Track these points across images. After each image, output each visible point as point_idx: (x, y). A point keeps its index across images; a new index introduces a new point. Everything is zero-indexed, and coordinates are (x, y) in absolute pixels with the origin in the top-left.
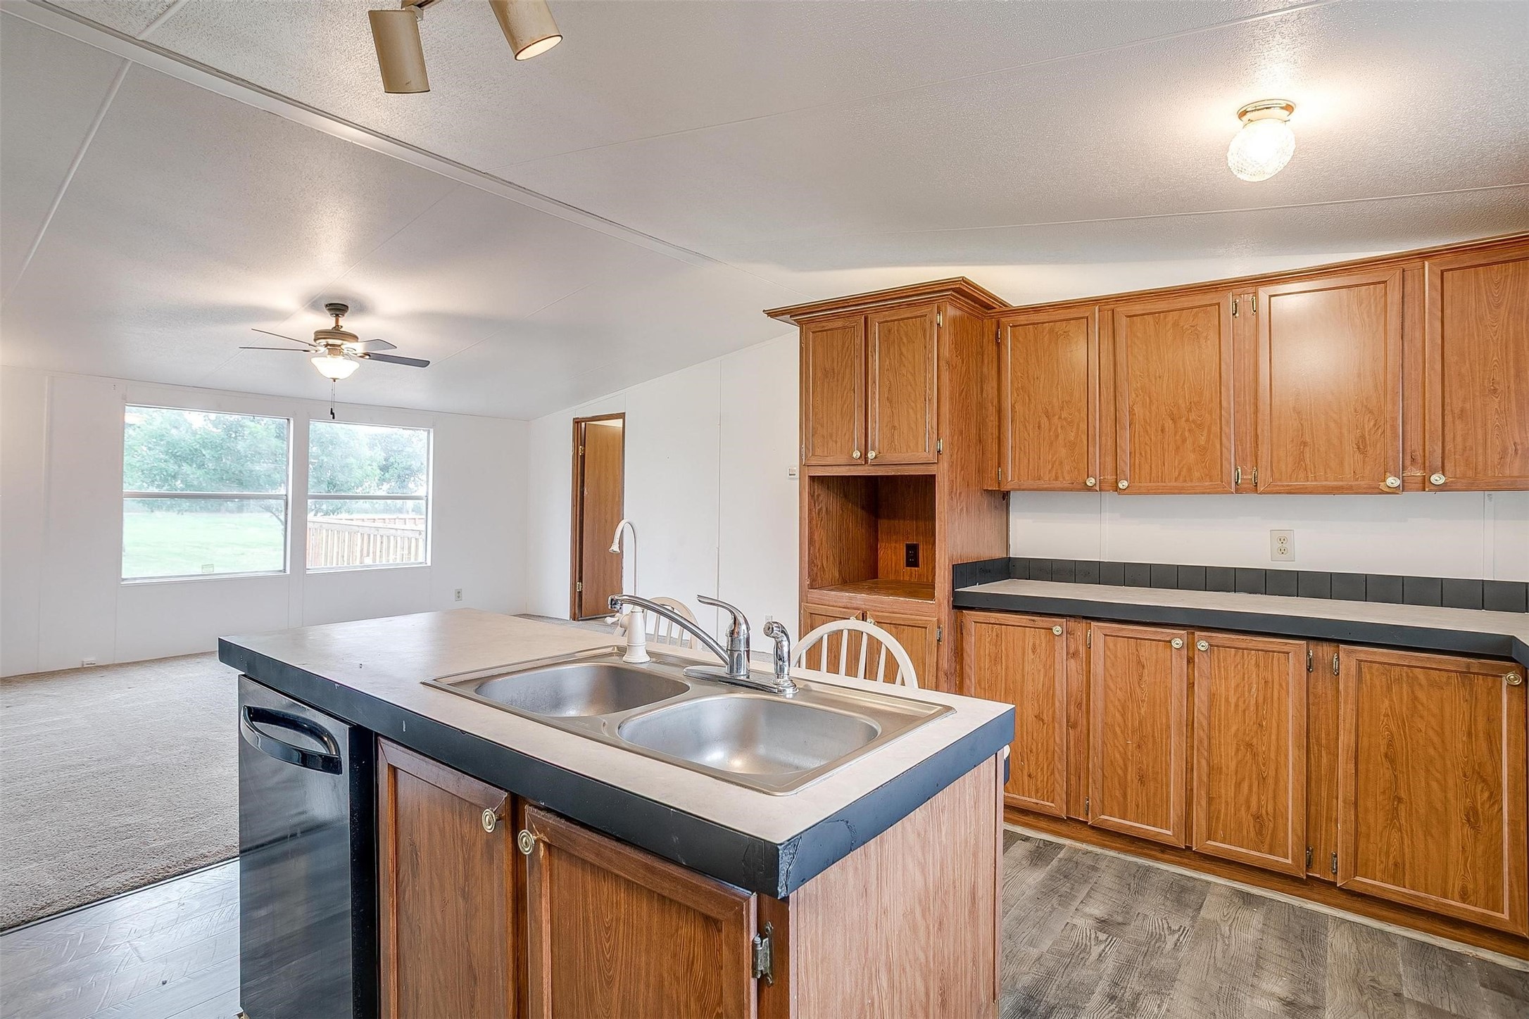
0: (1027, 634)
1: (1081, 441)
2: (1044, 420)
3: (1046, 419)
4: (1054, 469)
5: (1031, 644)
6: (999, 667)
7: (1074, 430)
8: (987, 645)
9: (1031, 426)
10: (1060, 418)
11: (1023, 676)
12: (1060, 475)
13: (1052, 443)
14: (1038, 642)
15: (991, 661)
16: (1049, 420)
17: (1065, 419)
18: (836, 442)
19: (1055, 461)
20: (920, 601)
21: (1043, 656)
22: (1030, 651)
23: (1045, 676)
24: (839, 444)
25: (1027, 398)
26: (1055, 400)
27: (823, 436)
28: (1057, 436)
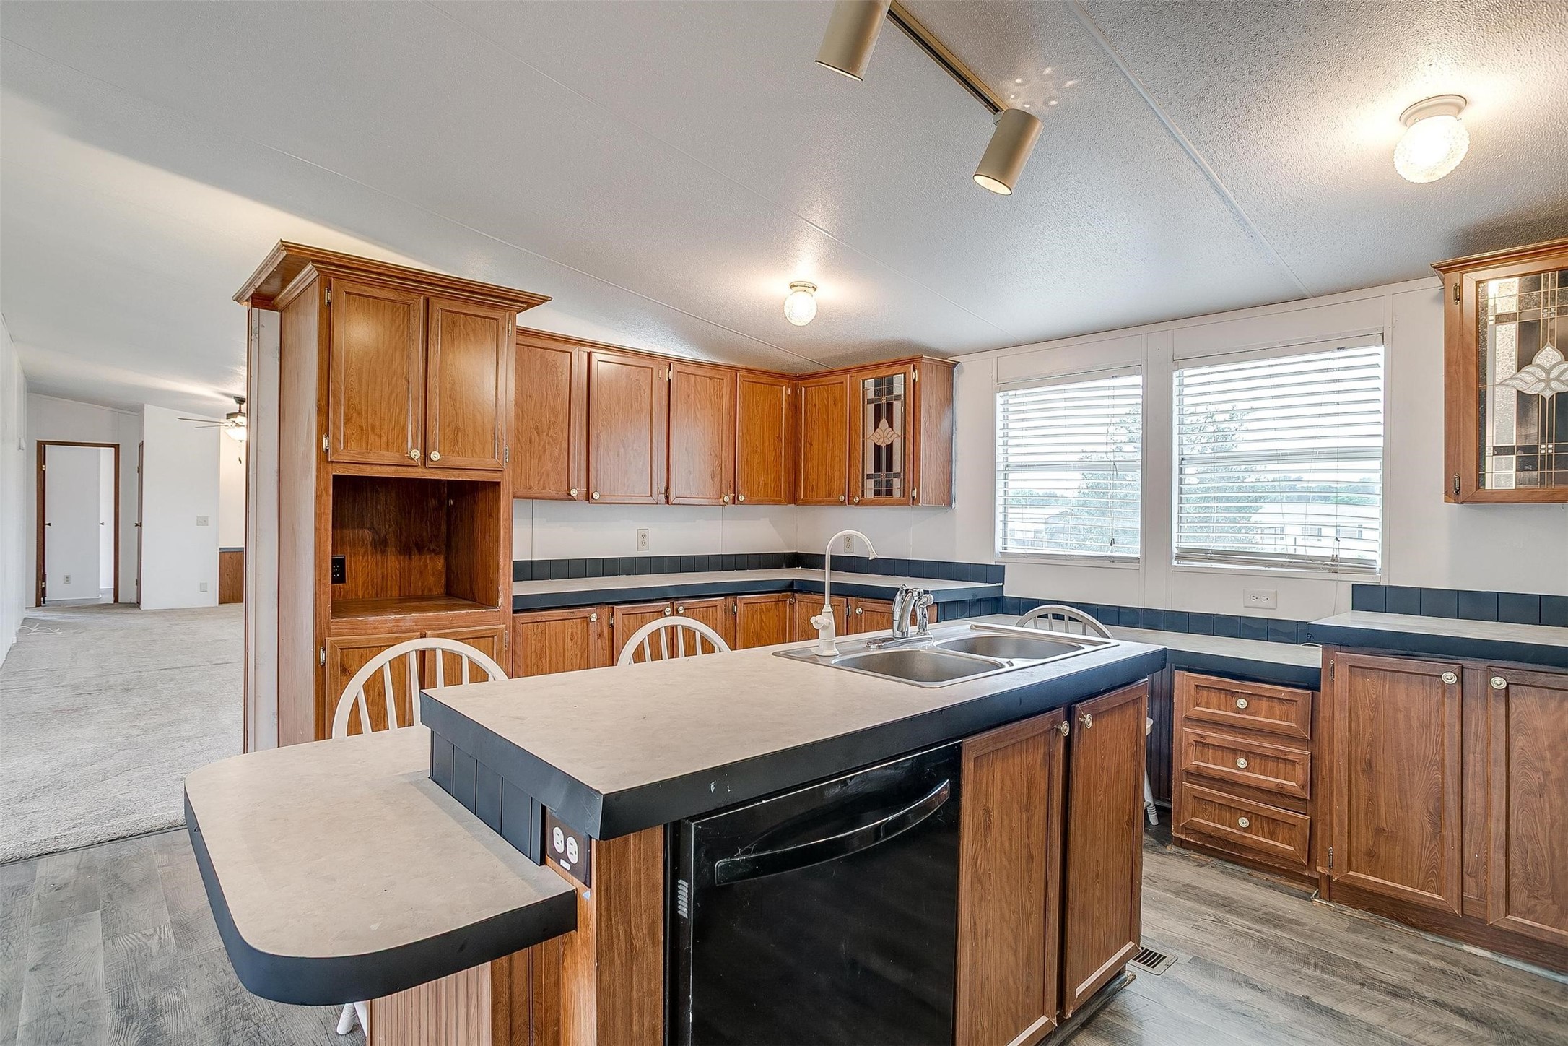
0: (567, 626)
1: (563, 457)
2: (535, 436)
3: (536, 435)
4: (542, 480)
5: (570, 633)
6: (544, 661)
7: (558, 447)
8: (533, 642)
9: (524, 440)
10: (547, 435)
11: (564, 663)
12: (547, 485)
13: (540, 457)
14: (575, 631)
15: (537, 657)
16: (539, 436)
17: (551, 436)
18: (380, 436)
19: (543, 473)
20: (484, 611)
21: (579, 643)
22: (569, 640)
23: (581, 658)
24: (384, 439)
25: (521, 413)
26: (544, 419)
27: (361, 428)
28: (545, 451)
